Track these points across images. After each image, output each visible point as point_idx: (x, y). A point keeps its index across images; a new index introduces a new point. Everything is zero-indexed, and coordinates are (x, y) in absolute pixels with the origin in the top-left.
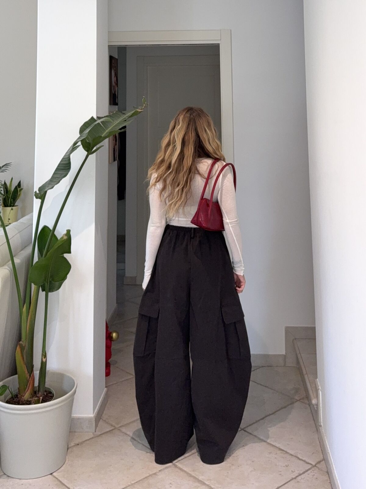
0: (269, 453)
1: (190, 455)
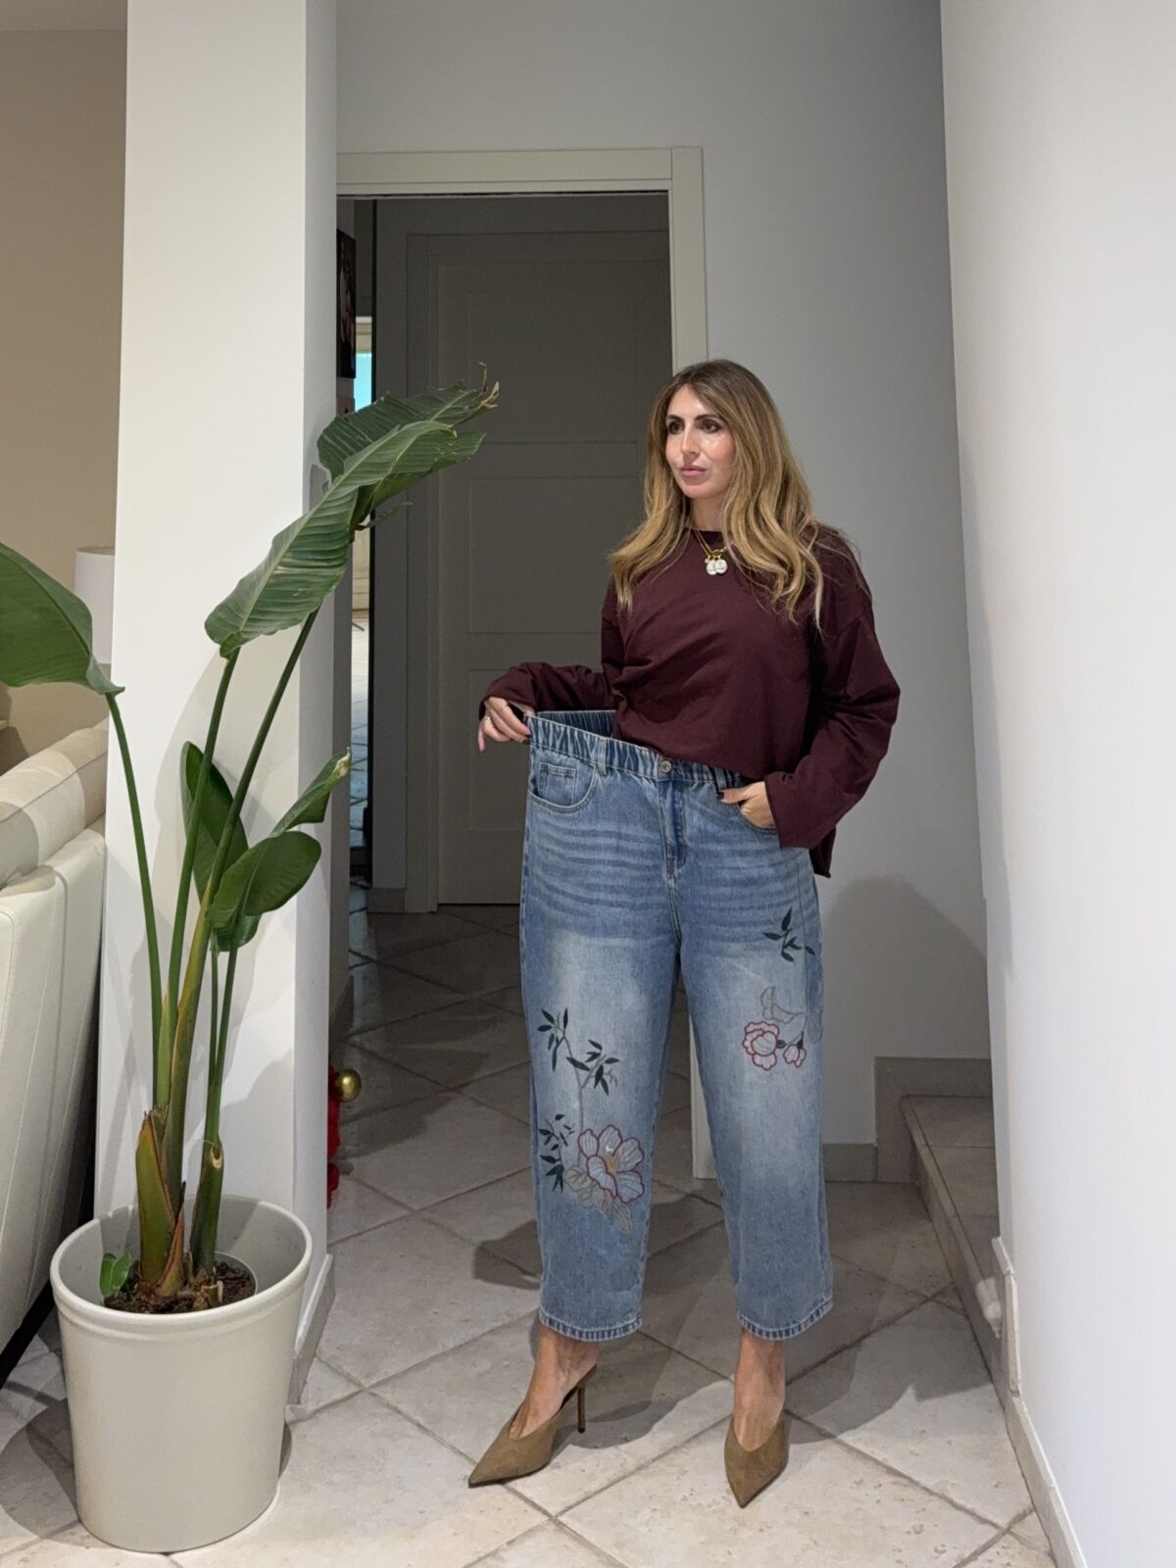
0: (856, 1482)
1: (602, 1490)
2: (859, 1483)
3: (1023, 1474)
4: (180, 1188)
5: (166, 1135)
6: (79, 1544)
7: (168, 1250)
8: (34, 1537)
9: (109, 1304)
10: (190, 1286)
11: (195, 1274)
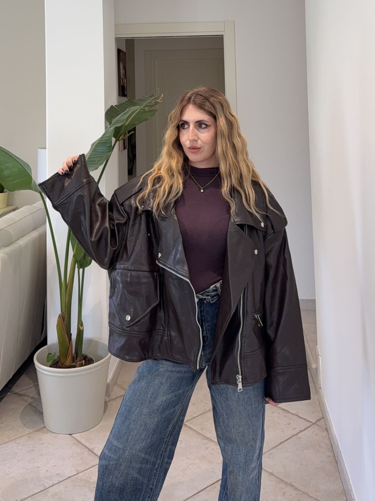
1: (198, 416)
2: (273, 413)
3: (321, 410)
4: (70, 335)
5: (65, 321)
6: (45, 433)
7: (68, 352)
8: (31, 431)
9: (51, 366)
10: (75, 362)
11: (76, 359)
